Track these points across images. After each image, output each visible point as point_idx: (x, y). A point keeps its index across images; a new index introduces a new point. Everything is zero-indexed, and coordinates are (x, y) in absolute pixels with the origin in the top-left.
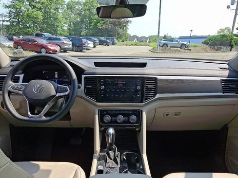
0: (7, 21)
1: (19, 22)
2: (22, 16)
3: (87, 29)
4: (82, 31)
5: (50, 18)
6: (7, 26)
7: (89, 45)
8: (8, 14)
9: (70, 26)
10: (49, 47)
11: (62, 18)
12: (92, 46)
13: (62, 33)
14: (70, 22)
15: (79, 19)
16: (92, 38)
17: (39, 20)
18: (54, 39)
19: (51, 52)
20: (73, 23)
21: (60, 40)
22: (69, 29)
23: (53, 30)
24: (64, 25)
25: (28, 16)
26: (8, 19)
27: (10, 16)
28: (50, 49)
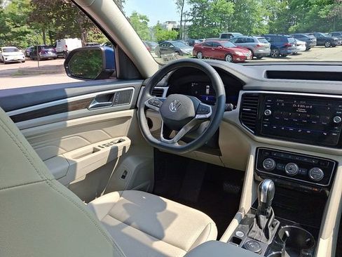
0: (190, 21)
1: (203, 20)
2: (207, 11)
3: (299, 21)
4: (290, 26)
5: (244, 9)
6: (190, 27)
7: (298, 47)
8: (191, 12)
9: (272, 19)
10: (237, 53)
11: (262, 7)
12: (304, 48)
13: (258, 30)
14: (273, 13)
15: (287, 7)
16: (306, 35)
17: (229, 15)
18: (245, 41)
19: (238, 59)
20: (278, 14)
21: (253, 41)
22: (270, 24)
23: (246, 27)
24: (264, 18)
25: (215, 11)
26: (191, 18)
27: (194, 13)
28: (238, 56)
